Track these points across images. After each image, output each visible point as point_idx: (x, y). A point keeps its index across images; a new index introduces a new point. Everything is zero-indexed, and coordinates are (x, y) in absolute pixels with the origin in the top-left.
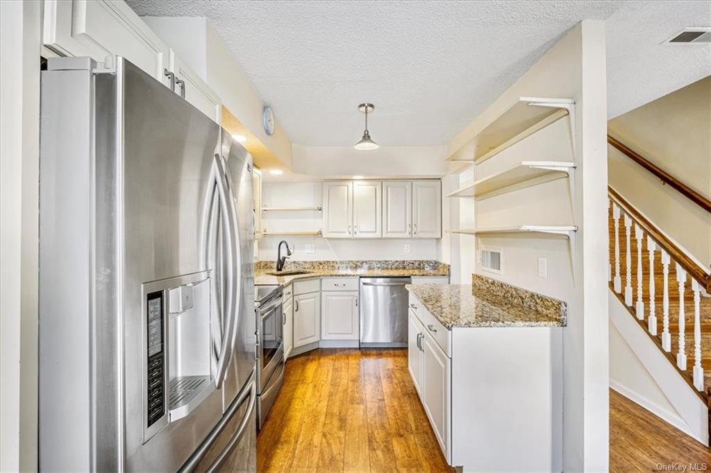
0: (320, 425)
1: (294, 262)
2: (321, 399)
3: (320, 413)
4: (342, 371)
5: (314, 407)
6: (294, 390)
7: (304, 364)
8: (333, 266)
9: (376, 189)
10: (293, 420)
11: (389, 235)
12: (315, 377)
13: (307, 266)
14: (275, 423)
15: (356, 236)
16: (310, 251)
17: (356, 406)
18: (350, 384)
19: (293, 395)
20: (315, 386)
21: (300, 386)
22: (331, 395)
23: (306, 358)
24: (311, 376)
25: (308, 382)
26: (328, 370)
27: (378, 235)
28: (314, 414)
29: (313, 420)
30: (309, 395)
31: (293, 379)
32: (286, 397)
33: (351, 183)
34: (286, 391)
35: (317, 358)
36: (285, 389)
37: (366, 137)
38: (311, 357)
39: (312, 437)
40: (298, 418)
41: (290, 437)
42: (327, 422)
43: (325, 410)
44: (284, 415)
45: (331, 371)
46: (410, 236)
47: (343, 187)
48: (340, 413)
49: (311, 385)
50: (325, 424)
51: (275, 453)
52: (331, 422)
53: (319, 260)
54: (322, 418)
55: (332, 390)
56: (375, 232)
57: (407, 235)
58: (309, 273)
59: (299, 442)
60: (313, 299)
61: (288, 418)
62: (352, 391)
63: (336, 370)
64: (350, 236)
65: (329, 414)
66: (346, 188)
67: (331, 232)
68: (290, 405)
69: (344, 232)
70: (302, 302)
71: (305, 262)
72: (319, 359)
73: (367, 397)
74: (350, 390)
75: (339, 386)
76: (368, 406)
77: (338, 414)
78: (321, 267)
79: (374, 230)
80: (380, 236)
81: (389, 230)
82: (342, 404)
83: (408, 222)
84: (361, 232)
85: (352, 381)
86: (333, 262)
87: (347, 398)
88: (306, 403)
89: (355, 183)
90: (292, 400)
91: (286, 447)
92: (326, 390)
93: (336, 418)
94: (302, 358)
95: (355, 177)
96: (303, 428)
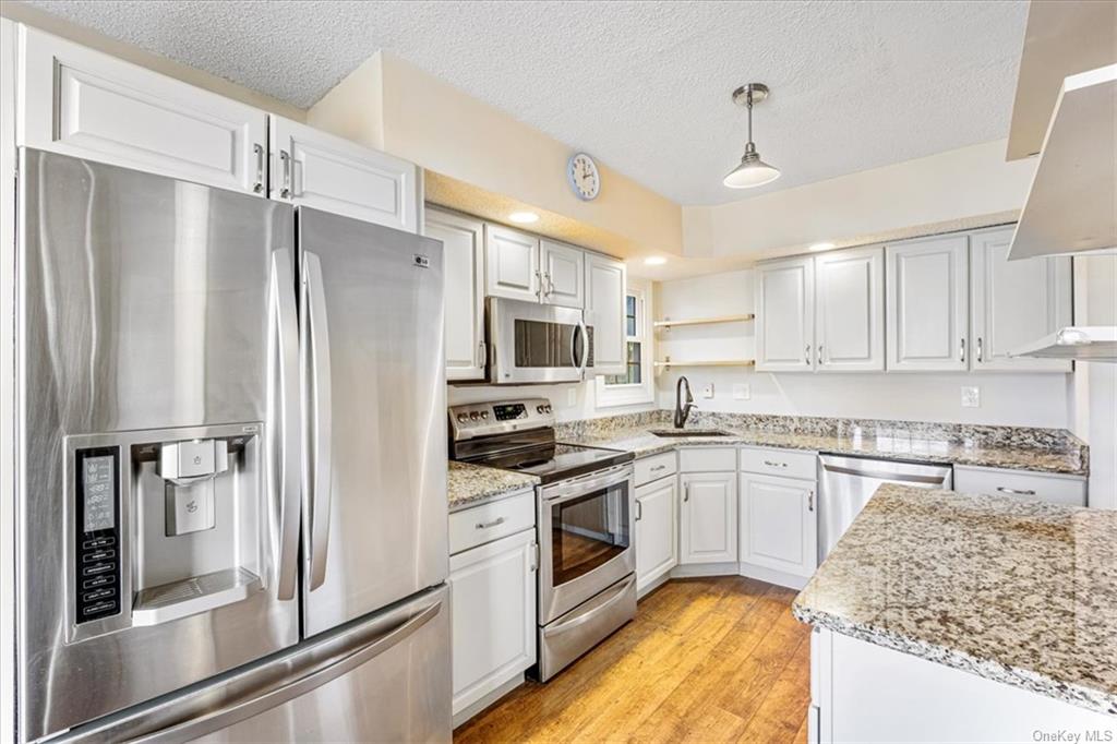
0: (635, 722)
1: (713, 414)
2: (675, 672)
3: (653, 697)
4: (751, 632)
5: (651, 683)
6: (642, 638)
7: (691, 597)
8: (784, 426)
9: (868, 265)
10: (603, 689)
11: (905, 366)
12: (693, 626)
13: (734, 422)
14: (577, 680)
15: (823, 368)
16: (740, 396)
17: (727, 714)
18: (751, 664)
19: (635, 645)
20: (682, 644)
21: (657, 635)
22: (697, 671)
23: (705, 586)
24: (688, 624)
25: (676, 631)
26: (727, 622)
27: (875, 364)
28: (642, 695)
29: (633, 704)
30: (658, 656)
31: (655, 618)
32: (623, 644)
33: (811, 259)
34: (631, 634)
35: (722, 594)
36: (632, 630)
37: (751, 156)
38: (713, 589)
39: (608, 735)
40: (613, 690)
41: (577, 717)
42: (652, 719)
43: (665, 696)
44: (597, 674)
45: (729, 626)
46: (963, 367)
47: (793, 271)
48: (686, 715)
49: (677, 639)
50: (645, 723)
51: (539, 731)
52: (660, 723)
53: (756, 413)
54: (649, 709)
55: (705, 664)
56: (869, 357)
57: (956, 365)
58: (729, 435)
59: (583, 732)
60: (722, 485)
61: (598, 683)
62: (741, 681)
63: (740, 627)
64: (810, 368)
65: (667, 707)
66: (799, 271)
67: (770, 361)
68: (617, 662)
69: (798, 361)
70: (697, 486)
71: (732, 416)
72: (725, 596)
73: (765, 706)
74: (739, 676)
75: (723, 660)
76: (753, 726)
77: (681, 714)
78: (761, 425)
79: (866, 355)
80: (881, 367)
81: (903, 355)
82: (704, 699)
83: (960, 332)
84: (832, 360)
85: (759, 660)
86: (785, 418)
87: (722, 690)
88: (644, 669)
89: (820, 259)
90: (628, 653)
91: (560, 729)
92: (694, 658)
93: (673, 719)
94: (697, 586)
95: (814, 248)
96: (606, 712)
